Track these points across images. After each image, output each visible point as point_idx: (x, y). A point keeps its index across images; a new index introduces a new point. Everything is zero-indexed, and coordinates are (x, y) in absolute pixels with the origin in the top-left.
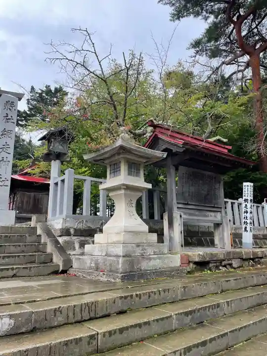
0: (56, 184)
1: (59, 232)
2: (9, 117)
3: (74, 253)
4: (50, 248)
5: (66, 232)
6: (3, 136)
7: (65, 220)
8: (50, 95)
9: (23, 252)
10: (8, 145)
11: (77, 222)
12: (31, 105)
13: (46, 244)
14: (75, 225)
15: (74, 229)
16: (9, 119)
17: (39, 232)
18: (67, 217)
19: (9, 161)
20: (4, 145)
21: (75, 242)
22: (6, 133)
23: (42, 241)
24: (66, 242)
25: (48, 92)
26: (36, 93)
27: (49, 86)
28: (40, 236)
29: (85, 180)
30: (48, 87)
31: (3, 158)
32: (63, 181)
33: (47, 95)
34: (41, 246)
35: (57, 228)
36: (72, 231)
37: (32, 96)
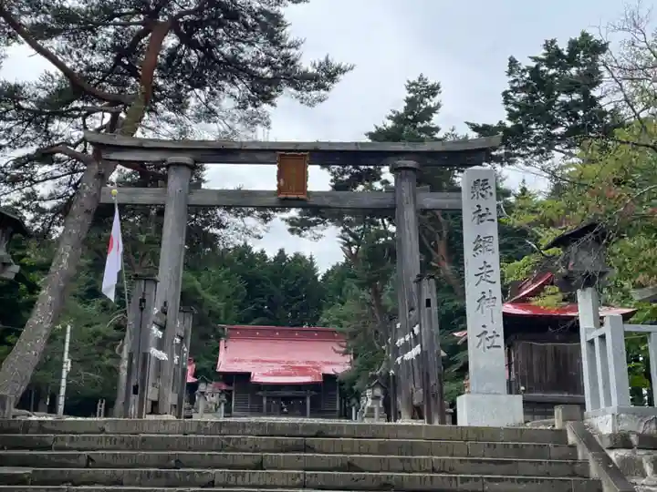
0: (591, 342)
1: (609, 440)
2: (484, 211)
3: (644, 481)
4: (594, 471)
5: (622, 441)
6: (478, 251)
7: (616, 418)
8: (560, 64)
9: (548, 474)
10: (489, 266)
11: (642, 421)
12: (515, 105)
13: (586, 463)
14: (638, 428)
15: (638, 435)
16: (484, 215)
17: (571, 439)
18: (620, 410)
19: (495, 298)
20: (481, 269)
21: (644, 461)
22: (481, 243)
23: (580, 457)
24: (624, 460)
25: (553, 56)
26: (524, 71)
27: (553, 42)
28: (573, 447)
29: (649, 333)
30: (549, 45)
31: (483, 293)
32: (603, 337)
33: (550, 66)
34: (578, 466)
35: (605, 433)
36: (634, 439)
37: (514, 81)
